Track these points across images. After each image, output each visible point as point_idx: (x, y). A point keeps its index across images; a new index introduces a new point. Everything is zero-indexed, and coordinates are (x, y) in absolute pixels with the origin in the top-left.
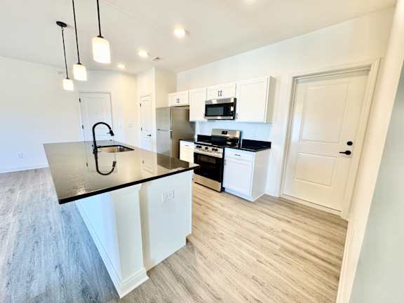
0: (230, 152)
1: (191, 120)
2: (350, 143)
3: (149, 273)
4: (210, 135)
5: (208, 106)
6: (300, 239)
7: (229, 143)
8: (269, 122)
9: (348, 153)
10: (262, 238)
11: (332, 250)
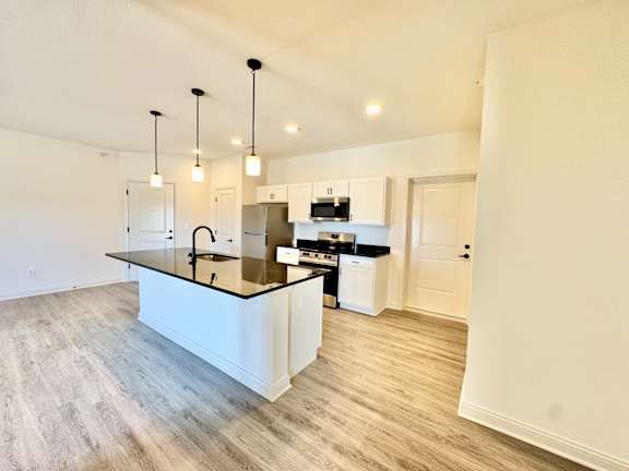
0: (346, 260)
1: (289, 221)
2: (467, 247)
3: (292, 381)
4: (316, 239)
5: (313, 206)
6: (429, 345)
7: (332, 248)
8: (387, 225)
9: (466, 256)
10: (392, 346)
11: (459, 351)
